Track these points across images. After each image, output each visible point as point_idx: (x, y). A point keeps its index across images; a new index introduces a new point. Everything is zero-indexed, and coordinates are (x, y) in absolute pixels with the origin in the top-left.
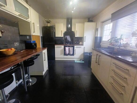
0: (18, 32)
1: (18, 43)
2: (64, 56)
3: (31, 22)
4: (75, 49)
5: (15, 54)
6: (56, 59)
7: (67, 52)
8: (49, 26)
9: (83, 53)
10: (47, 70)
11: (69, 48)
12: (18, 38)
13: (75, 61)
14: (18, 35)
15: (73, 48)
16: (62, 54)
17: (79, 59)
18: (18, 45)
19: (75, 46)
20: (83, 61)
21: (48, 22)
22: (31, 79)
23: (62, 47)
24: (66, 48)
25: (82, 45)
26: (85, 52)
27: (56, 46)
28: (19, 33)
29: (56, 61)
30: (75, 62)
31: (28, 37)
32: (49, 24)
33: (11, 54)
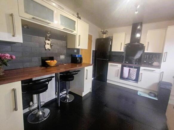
0: (66, 45)
1: (64, 56)
2: (120, 79)
3: (77, 34)
4: (141, 72)
5: (56, 66)
6: (108, 82)
7: (126, 74)
8: (104, 37)
9: (157, 81)
10: (90, 92)
11: (130, 70)
12: (65, 51)
13: (139, 92)
14: (65, 48)
15: (136, 69)
16: (117, 76)
17: (148, 92)
18: (64, 58)
19: (142, 68)
20: (155, 96)
21: (104, 33)
22: (69, 96)
23: (118, 67)
24: (125, 68)
25: (159, 67)
26: (163, 80)
27: (109, 64)
28: (67, 47)
29: (107, 84)
30: (138, 94)
31: (75, 51)
32: (105, 35)
33: (52, 65)
